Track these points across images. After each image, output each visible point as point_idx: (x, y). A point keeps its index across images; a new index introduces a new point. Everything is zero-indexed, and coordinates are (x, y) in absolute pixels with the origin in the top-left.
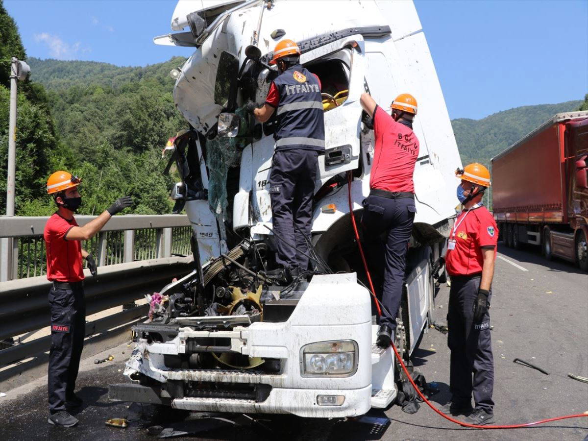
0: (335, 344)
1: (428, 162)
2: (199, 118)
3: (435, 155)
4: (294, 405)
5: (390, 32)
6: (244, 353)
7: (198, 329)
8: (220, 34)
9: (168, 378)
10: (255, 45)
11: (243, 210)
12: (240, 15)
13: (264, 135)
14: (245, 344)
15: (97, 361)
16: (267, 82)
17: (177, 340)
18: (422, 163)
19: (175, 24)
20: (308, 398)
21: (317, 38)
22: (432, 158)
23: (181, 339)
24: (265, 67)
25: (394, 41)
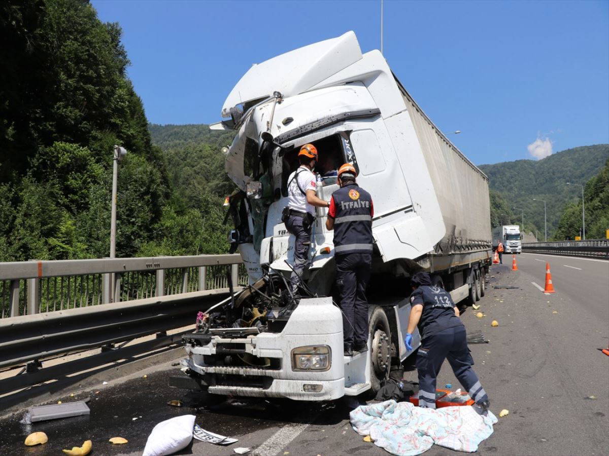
0: (315, 348)
1: (411, 210)
2: (244, 182)
3: (418, 204)
4: (288, 391)
5: (380, 113)
6: (254, 354)
7: (224, 337)
8: (249, 123)
9: (206, 371)
10: (268, 132)
11: (266, 252)
12: (261, 109)
13: (282, 196)
14: (255, 348)
15: (174, 364)
16: (280, 156)
17: (210, 345)
18: (406, 212)
19: (224, 113)
20: (297, 386)
21: (317, 121)
22: (416, 207)
23: (213, 344)
24: (277, 146)
25: (384, 119)
